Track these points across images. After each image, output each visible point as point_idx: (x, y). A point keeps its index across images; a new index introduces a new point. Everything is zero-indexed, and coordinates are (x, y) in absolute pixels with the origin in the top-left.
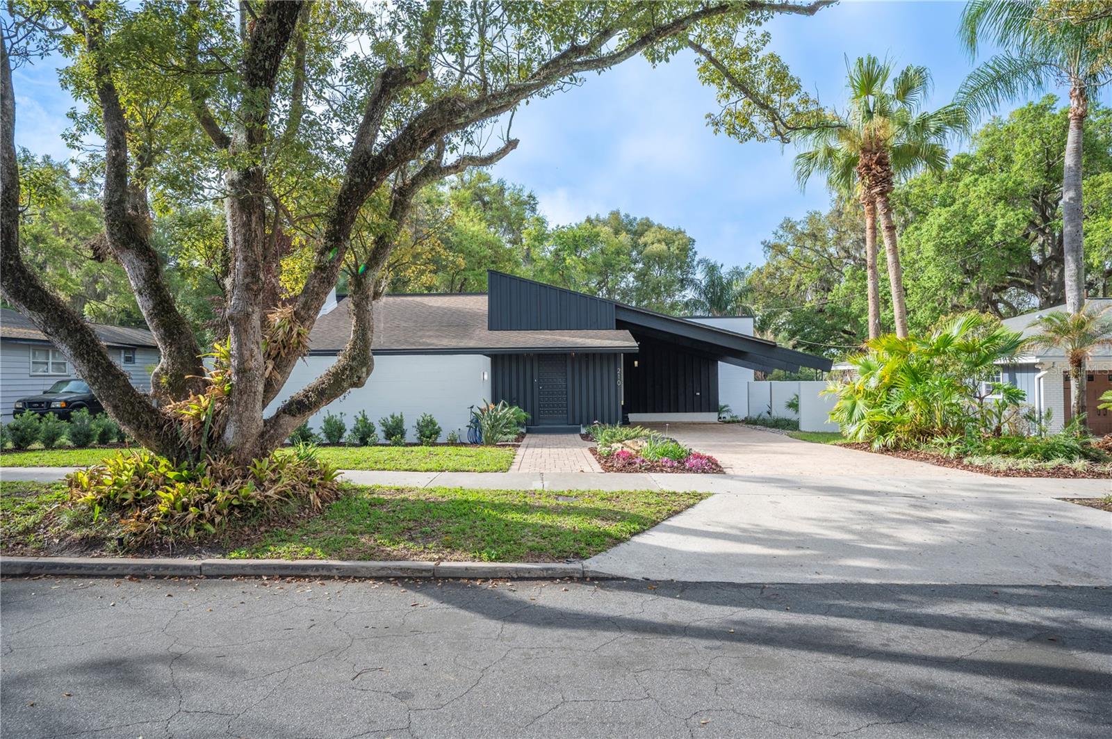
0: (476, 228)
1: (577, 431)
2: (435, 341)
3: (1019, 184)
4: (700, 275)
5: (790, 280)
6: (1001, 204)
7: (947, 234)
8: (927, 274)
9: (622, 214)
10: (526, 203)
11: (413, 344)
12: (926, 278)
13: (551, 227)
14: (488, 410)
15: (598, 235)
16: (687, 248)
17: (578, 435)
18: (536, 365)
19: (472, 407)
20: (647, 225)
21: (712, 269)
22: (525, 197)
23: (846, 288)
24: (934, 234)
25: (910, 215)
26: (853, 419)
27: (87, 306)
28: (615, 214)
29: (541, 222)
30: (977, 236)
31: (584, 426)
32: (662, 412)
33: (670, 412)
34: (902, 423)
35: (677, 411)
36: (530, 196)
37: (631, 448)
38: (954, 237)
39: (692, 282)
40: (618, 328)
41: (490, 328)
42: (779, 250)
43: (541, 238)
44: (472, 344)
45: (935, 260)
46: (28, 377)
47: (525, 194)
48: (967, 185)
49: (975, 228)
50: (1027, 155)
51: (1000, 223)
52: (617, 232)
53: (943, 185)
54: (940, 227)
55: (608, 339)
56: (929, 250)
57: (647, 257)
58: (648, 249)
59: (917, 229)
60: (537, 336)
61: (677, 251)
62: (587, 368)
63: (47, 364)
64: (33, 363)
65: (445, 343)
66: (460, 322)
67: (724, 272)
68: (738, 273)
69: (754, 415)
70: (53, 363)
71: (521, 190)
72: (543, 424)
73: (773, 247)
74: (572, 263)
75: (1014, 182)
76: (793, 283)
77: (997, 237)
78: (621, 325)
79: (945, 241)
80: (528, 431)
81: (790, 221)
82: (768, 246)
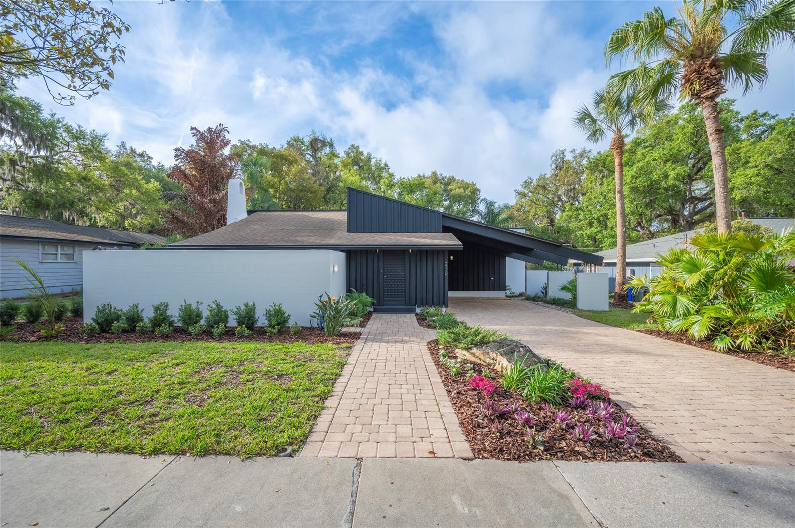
0: (354, 178)
1: (412, 311)
2: (304, 239)
4: (482, 207)
5: (529, 212)
6: (669, 164)
7: (637, 181)
9: (438, 174)
10: (383, 169)
11: (286, 242)
13: (396, 179)
14: (330, 303)
15: (424, 183)
16: (475, 191)
17: (413, 316)
18: (381, 259)
19: (321, 296)
20: (452, 180)
21: (490, 204)
22: (382, 165)
23: (567, 215)
25: (606, 173)
27: (126, 221)
28: (434, 174)
29: (391, 175)
30: (657, 182)
31: (419, 307)
32: (468, 290)
33: (474, 290)
35: (479, 290)
36: (386, 165)
37: (480, 359)
38: (641, 182)
39: (477, 211)
40: (443, 232)
41: (349, 231)
42: (524, 195)
43: (391, 186)
44: (332, 242)
46: (37, 263)
47: (383, 163)
49: (655, 177)
50: (685, 134)
51: (672, 174)
52: (435, 183)
55: (438, 239)
57: (453, 196)
58: (452, 193)
60: (383, 237)
61: (469, 193)
62: (422, 261)
63: (56, 254)
64: (42, 254)
65: (313, 241)
66: (328, 227)
69: (531, 292)
70: (61, 254)
71: (381, 161)
72: (387, 305)
73: (519, 194)
74: (409, 199)
76: (531, 213)
77: (671, 182)
78: (446, 230)
79: (636, 185)
80: (375, 311)
81: (530, 179)
82: (518, 192)
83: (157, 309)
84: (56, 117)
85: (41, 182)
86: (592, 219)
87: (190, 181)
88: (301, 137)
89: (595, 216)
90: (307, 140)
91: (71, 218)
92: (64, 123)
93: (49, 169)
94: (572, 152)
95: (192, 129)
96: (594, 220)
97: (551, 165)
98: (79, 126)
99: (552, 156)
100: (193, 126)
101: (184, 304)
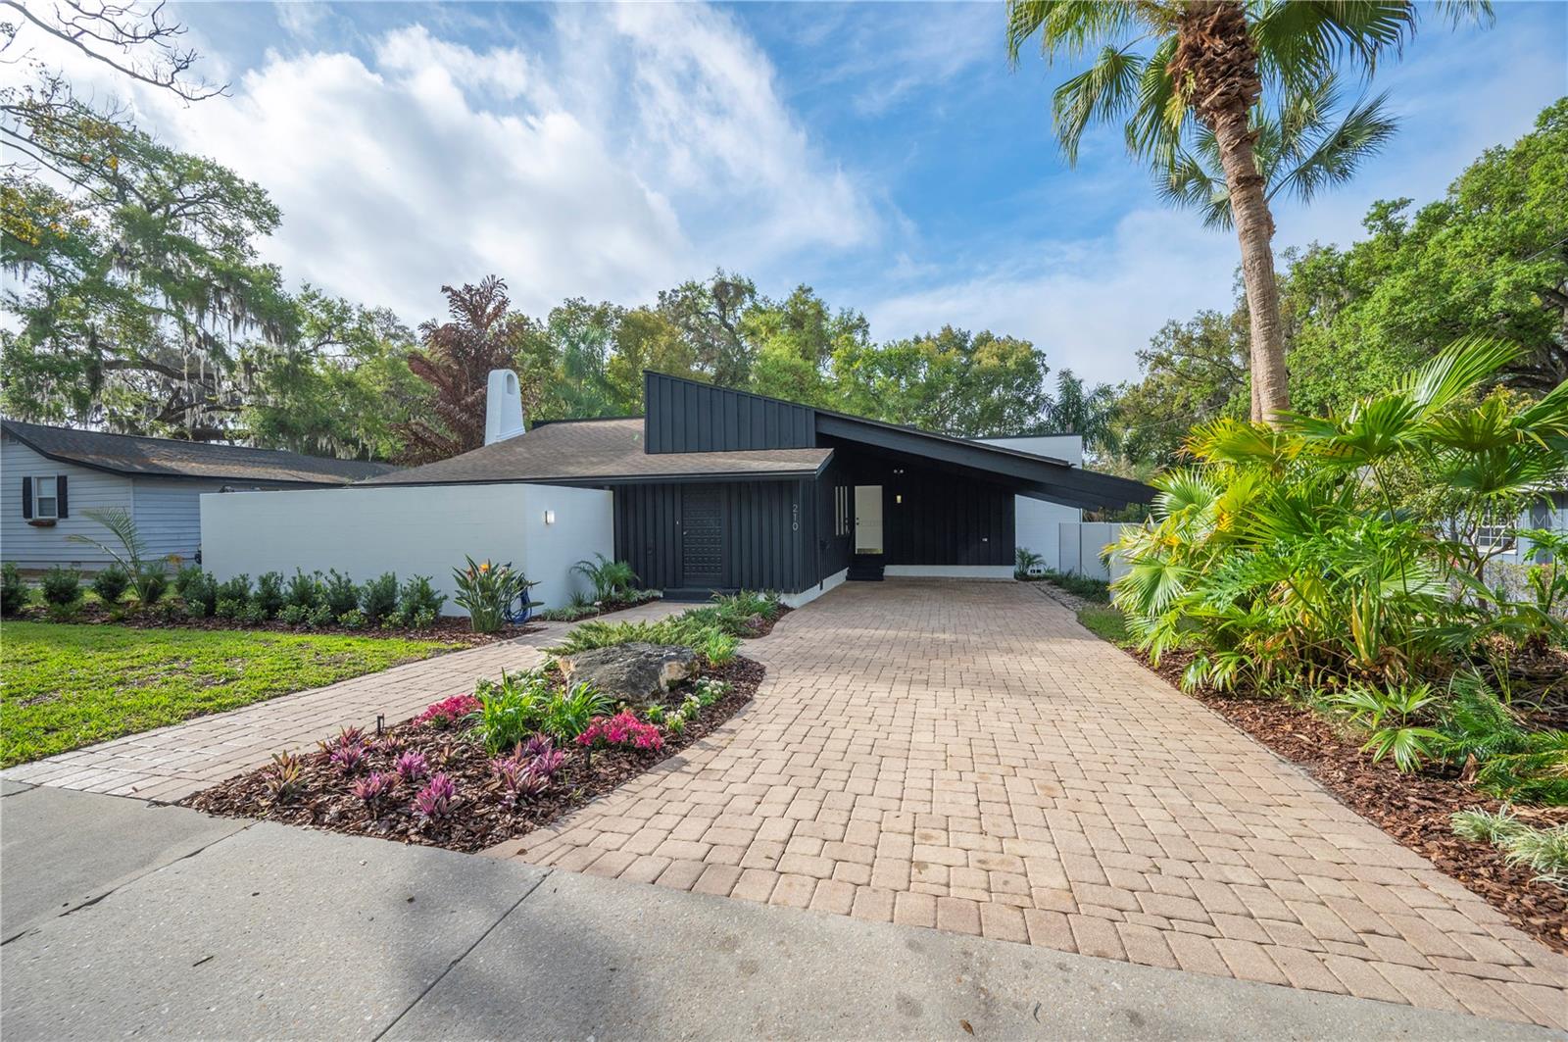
3: (1538, 227)
5: (1174, 398)
7: (1405, 309)
8: (1371, 370)
12: (1368, 377)
14: (478, 574)
18: (678, 500)
20: (984, 340)
24: (1383, 312)
25: (1346, 297)
26: (1151, 609)
30: (1460, 308)
32: (935, 564)
33: (945, 564)
34: (1263, 629)
35: (955, 563)
41: (648, 451)
42: (1161, 362)
43: (850, 361)
45: (1382, 348)
48: (1440, 243)
49: (1457, 295)
53: (1401, 250)
54: (1394, 300)
56: (1375, 334)
57: (976, 374)
58: (977, 367)
59: (1355, 309)
62: (752, 504)
67: (1086, 391)
68: (1105, 392)
69: (1066, 569)
72: (688, 585)
75: (1528, 224)
76: (1179, 401)
77: (1497, 304)
78: (825, 442)
79: (1403, 320)
81: (1174, 324)
82: (1144, 357)
83: (264, 581)
84: (311, 290)
85: (284, 393)
86: (1305, 405)
87: (437, 376)
88: (698, 283)
89: (1312, 397)
90: (709, 286)
91: (329, 447)
92: (322, 298)
93: (296, 372)
94: (1287, 254)
95: (445, 289)
96: (1309, 407)
97: (1234, 289)
98: (342, 300)
99: (1238, 270)
100: (447, 285)
101: (296, 575)
